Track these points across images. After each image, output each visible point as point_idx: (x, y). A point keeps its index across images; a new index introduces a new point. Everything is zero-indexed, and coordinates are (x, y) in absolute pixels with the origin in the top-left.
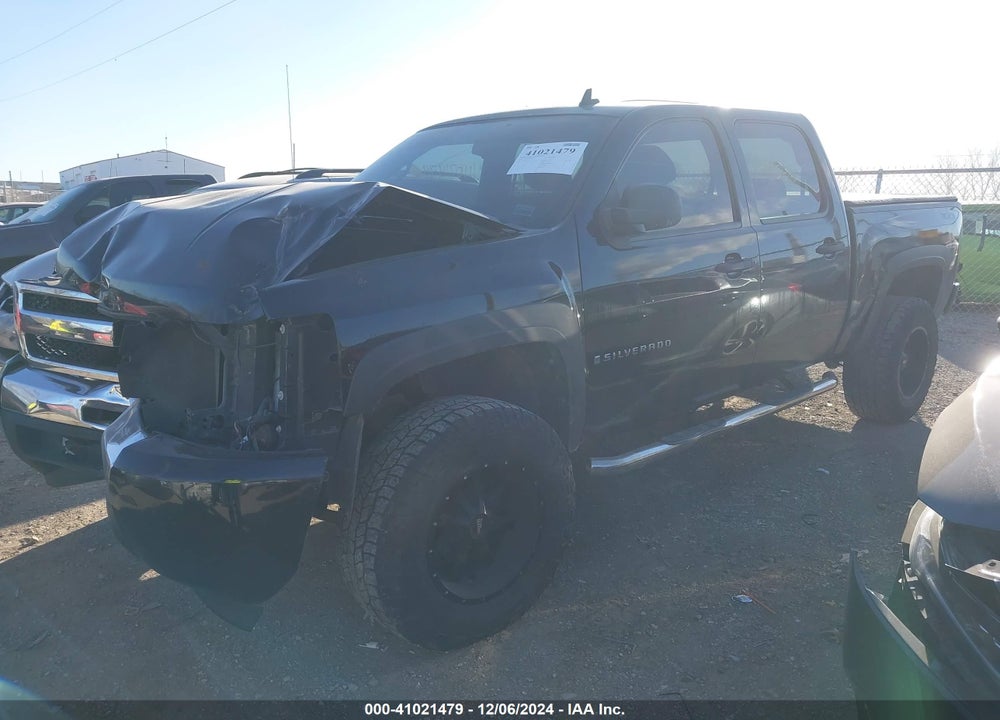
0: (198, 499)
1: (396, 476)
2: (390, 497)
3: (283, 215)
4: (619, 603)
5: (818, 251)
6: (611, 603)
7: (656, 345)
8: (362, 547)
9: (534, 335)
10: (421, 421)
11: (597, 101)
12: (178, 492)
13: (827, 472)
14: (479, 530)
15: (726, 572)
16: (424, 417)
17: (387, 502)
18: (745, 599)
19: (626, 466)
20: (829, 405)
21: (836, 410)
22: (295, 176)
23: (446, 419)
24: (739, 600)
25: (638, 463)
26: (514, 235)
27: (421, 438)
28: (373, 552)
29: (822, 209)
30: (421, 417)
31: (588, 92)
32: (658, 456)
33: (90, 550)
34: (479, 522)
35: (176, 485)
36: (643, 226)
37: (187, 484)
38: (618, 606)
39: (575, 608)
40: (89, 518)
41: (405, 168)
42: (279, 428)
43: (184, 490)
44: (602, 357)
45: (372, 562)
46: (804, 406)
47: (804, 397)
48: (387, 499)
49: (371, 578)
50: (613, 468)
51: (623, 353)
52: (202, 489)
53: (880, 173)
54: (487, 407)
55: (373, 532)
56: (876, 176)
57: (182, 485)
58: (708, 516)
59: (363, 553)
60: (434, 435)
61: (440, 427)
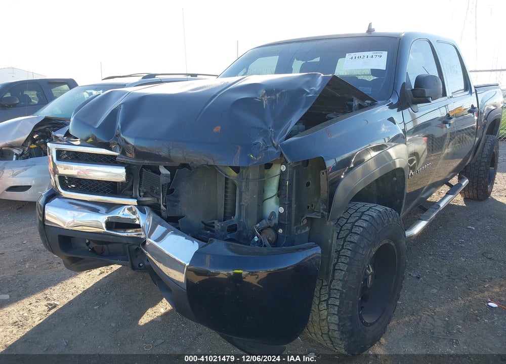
3: (262, 95)
6: (424, 314)
7: (427, 166)
8: (327, 301)
11: (374, 29)
13: (473, 228)
17: (344, 273)
24: (491, 306)
28: (337, 303)
31: (370, 25)
33: (95, 308)
38: (428, 315)
39: (407, 319)
40: (82, 286)
44: (411, 175)
45: (336, 309)
55: (336, 291)
59: (327, 304)
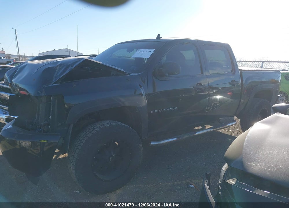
0: (24, 147)
1: (83, 143)
2: (80, 149)
3: (57, 66)
4: (154, 185)
5: (230, 83)
7: (172, 109)
8: (72, 162)
9: (127, 104)
10: (93, 127)
11: (161, 38)
12: (18, 144)
14: (110, 160)
15: (189, 178)
16: (95, 126)
18: (192, 186)
19: (161, 144)
20: (238, 130)
21: (240, 132)
22: (89, 56)
23: (100, 127)
24: (190, 186)
25: (165, 143)
26: (127, 75)
27: (92, 132)
28: (74, 164)
29: (232, 71)
30: (94, 126)
31: (159, 35)
32: (172, 141)
34: (111, 158)
35: (18, 141)
36: (167, 74)
37: (21, 141)
41: (110, 55)
42: (49, 127)
43: (20, 143)
44: (154, 112)
45: (74, 167)
46: (230, 130)
47: (225, 127)
48: (79, 149)
49: (74, 171)
50: (158, 144)
51: (161, 111)
52: (25, 143)
53: (263, 62)
54: (113, 124)
55: (75, 158)
56: (261, 63)
57: (20, 142)
58: (189, 161)
59: (72, 164)
60: (95, 131)
61: (98, 129)
